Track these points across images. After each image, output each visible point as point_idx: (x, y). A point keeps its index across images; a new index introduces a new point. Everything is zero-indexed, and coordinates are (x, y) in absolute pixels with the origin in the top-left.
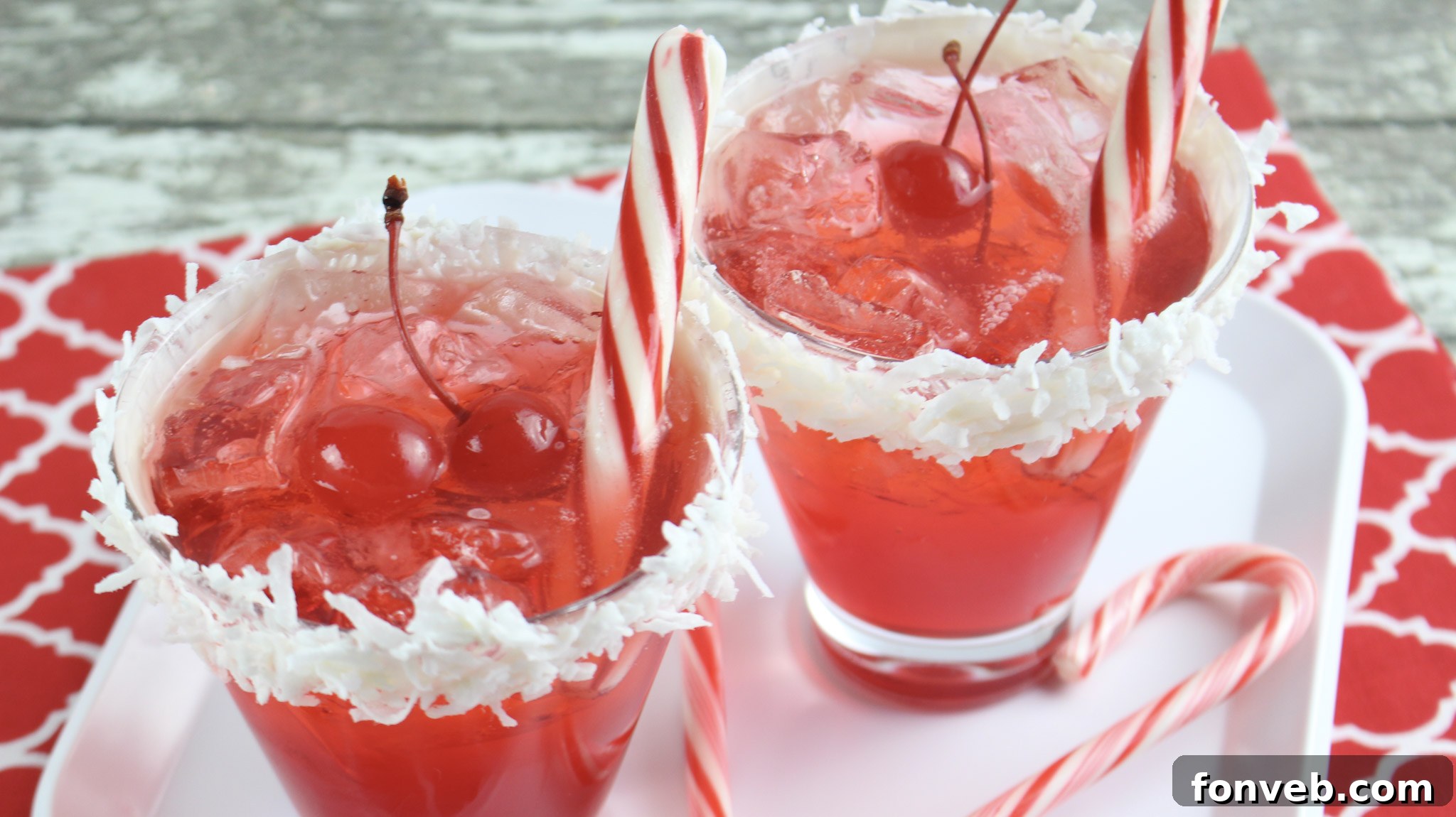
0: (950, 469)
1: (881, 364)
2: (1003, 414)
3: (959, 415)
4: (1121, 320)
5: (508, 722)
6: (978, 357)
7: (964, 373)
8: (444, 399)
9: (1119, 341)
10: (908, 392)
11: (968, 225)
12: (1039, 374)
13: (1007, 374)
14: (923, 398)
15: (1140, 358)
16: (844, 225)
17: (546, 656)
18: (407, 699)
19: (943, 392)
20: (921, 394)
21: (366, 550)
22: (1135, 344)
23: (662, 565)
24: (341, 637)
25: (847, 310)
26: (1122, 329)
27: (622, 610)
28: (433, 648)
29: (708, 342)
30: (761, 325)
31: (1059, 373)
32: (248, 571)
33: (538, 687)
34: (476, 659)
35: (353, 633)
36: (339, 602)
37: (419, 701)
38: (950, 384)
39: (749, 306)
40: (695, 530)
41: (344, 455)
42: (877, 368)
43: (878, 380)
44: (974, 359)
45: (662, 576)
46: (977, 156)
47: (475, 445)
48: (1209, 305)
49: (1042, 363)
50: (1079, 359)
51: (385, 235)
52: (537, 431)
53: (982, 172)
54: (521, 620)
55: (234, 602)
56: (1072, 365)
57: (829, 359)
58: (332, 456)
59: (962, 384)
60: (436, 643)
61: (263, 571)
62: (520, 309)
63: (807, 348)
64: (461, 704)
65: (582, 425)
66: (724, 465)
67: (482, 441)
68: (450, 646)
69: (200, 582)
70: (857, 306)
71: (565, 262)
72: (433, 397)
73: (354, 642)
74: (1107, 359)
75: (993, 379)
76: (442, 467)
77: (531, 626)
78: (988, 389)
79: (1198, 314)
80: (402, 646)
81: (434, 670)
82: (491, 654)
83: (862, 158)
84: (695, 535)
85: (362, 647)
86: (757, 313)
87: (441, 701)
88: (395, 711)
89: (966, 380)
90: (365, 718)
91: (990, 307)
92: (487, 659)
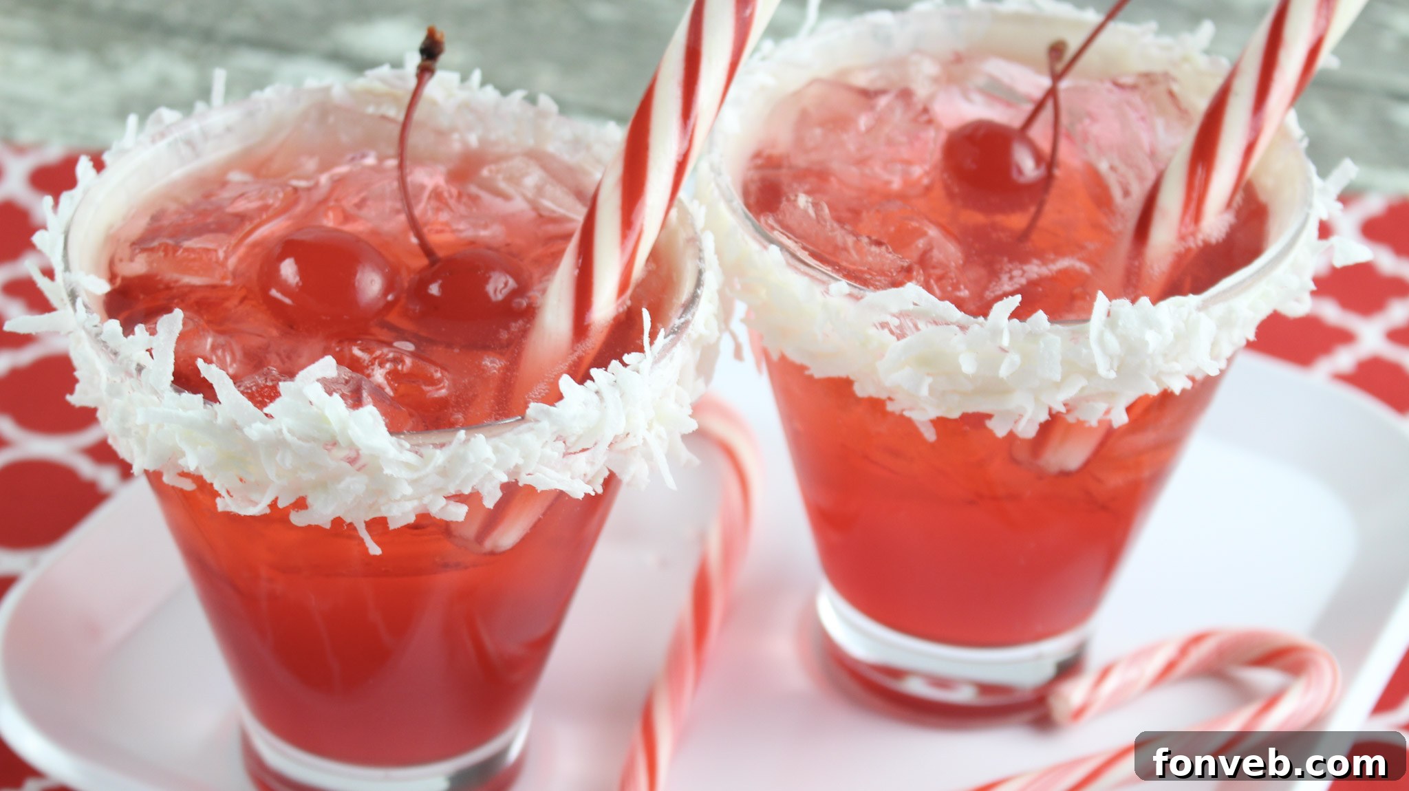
0: (919, 425)
1: (855, 291)
2: (968, 365)
3: (930, 362)
4: (1111, 296)
5: (373, 548)
6: (953, 302)
7: (934, 315)
8: (424, 245)
9: (1104, 317)
10: (879, 327)
11: (1019, 207)
12: (1011, 333)
13: (977, 325)
14: (894, 338)
15: (1124, 340)
16: (886, 176)
17: (404, 474)
18: (264, 492)
19: (913, 333)
20: (892, 332)
21: (289, 357)
22: (1120, 323)
23: (548, 414)
24: (205, 408)
25: (845, 243)
26: (1110, 306)
27: (496, 450)
28: (288, 436)
29: (694, 240)
30: (754, 238)
31: (1034, 336)
32: (140, 329)
33: (401, 514)
34: (333, 461)
35: (216, 407)
36: (211, 372)
37: (277, 497)
38: (921, 325)
39: (747, 217)
40: (597, 392)
41: (302, 271)
42: (850, 295)
43: (849, 308)
44: (947, 303)
45: (545, 424)
46: (1045, 145)
47: (434, 289)
48: (1219, 309)
49: (1015, 321)
50: (1058, 327)
51: (413, 82)
52: (498, 286)
53: (1048, 162)
54: (384, 430)
55: (120, 358)
56: (1049, 331)
57: (806, 279)
59: (932, 327)
60: (290, 431)
62: (540, 190)
63: (789, 264)
64: (321, 513)
65: (544, 291)
66: (651, 343)
67: (442, 287)
68: (307, 438)
69: (98, 335)
70: (855, 239)
71: (588, 148)
72: (414, 240)
73: (215, 415)
74: (1086, 334)
75: (963, 328)
77: (394, 439)
78: (956, 340)
79: (1202, 314)
80: (256, 425)
81: (289, 462)
82: (352, 461)
83: (925, 118)
84: (596, 397)
85: (220, 421)
86: (753, 225)
87: (301, 504)
88: (255, 504)
89: (936, 323)
90: (228, 509)
91: (1005, 278)
92: (348, 465)
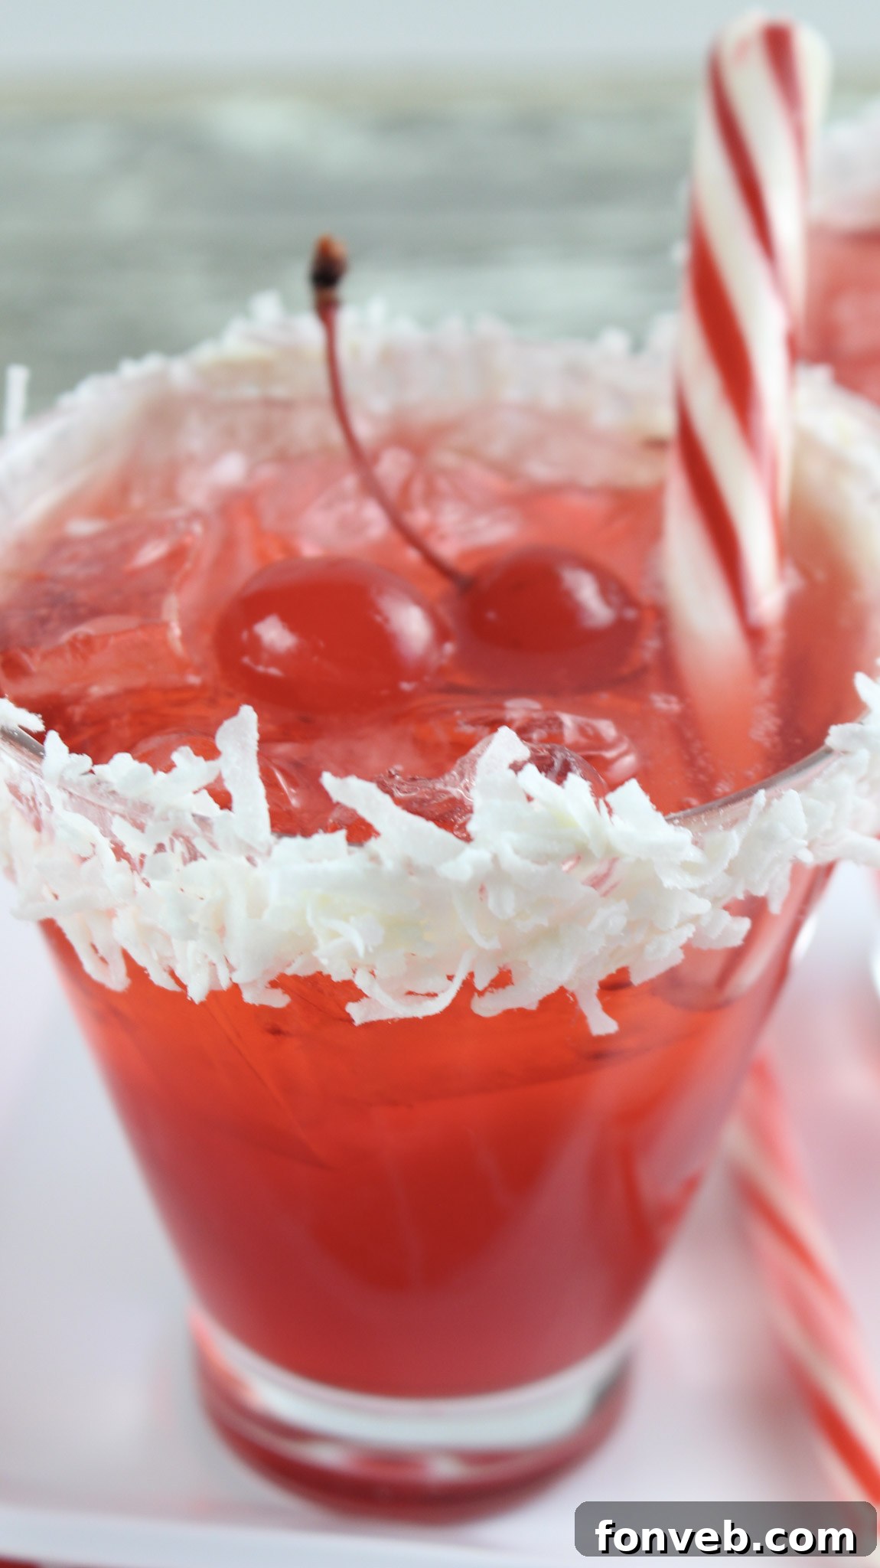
5: (601, 1024)
8: (432, 561)
17: (684, 881)
23: (861, 737)
24: (350, 853)
28: (512, 860)
34: (575, 890)
35: (373, 844)
36: (347, 791)
37: (472, 975)
58: (274, 634)
60: (517, 852)
61: (209, 751)
68: (541, 858)
73: (375, 858)
76: (449, 648)
77: (672, 828)
80: (460, 860)
81: (505, 904)
82: (600, 881)
85: (389, 865)
87: (503, 980)
88: (437, 994)
90: (376, 1016)
92: (591, 891)
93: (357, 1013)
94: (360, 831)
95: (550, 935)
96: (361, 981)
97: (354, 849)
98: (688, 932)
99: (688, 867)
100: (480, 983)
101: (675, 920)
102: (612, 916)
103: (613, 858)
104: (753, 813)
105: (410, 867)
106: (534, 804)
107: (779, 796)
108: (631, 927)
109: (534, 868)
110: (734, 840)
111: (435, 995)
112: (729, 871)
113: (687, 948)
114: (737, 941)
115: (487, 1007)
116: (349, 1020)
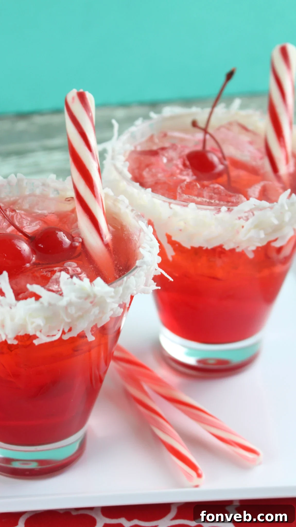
2: (275, 222)
5: (91, 338)
10: (238, 219)
13: (275, 206)
18: (59, 330)
19: (253, 217)
20: (243, 219)
23: (144, 263)
28: (74, 300)
34: (87, 305)
35: (41, 300)
36: (33, 288)
37: (64, 329)
38: (255, 213)
59: (259, 212)
60: (76, 298)
73: (41, 303)
78: (270, 213)
81: (72, 310)
82: (92, 302)
87: (70, 330)
89: (261, 210)
93: (36, 342)
94: (38, 297)
95: (81, 317)
96: (38, 334)
97: (36, 301)
98: (112, 313)
99: (112, 297)
100: (66, 330)
101: (109, 310)
102: (96, 311)
103: (95, 296)
104: (124, 282)
105: (50, 304)
106: (76, 285)
107: (129, 278)
108: (99, 313)
109: (79, 301)
110: (121, 289)
111: (55, 335)
112: (120, 297)
113: (111, 318)
114: (120, 314)
115: (66, 337)
116: (34, 344)
